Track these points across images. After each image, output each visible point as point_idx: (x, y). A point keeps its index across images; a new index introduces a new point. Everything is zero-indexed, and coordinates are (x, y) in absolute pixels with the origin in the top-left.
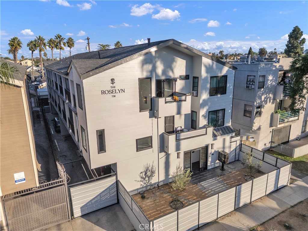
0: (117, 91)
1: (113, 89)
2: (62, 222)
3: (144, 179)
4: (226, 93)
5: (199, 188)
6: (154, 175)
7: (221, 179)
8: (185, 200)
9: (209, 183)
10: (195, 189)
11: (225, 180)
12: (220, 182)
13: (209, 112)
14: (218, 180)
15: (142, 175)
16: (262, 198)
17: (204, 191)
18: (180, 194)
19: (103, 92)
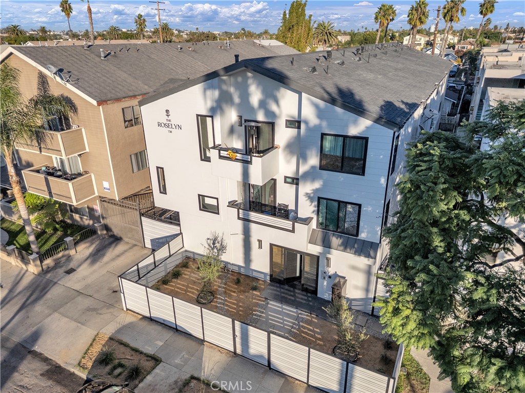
0: (174, 127)
1: (169, 122)
2: (138, 244)
4: (365, 175)
5: (260, 302)
6: (224, 251)
7: (305, 317)
8: (222, 299)
9: (281, 308)
10: (255, 299)
11: (308, 322)
12: (297, 318)
13: (319, 198)
14: (301, 314)
15: (209, 241)
16: (297, 381)
17: (257, 309)
18: (231, 291)
19: (159, 125)
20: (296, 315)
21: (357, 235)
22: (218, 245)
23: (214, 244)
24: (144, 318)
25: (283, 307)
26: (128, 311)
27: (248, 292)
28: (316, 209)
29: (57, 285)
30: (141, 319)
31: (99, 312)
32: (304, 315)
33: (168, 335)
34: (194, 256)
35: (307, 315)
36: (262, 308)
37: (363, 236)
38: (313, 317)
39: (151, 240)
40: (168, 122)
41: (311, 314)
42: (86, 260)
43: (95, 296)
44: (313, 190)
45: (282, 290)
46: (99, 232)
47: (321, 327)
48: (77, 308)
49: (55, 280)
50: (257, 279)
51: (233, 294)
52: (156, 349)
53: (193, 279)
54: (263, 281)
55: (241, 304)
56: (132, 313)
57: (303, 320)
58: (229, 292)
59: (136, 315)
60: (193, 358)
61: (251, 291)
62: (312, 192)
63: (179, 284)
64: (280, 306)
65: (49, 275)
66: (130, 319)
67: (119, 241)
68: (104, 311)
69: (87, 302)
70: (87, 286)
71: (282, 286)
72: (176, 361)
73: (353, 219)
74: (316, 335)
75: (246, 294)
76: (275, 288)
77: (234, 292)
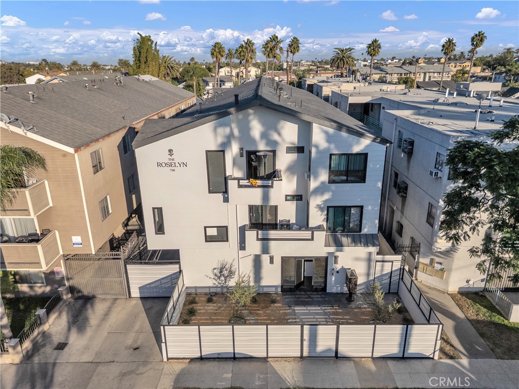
0: (177, 165)
1: (172, 161)
2: (120, 297)
3: (219, 278)
4: (366, 182)
5: (286, 311)
6: (233, 276)
7: (330, 310)
8: (253, 320)
9: (307, 310)
10: (281, 310)
11: (334, 314)
12: (325, 314)
13: (328, 207)
14: (325, 309)
15: (215, 271)
16: (363, 359)
17: (289, 317)
18: (255, 310)
19: (159, 165)
20: (322, 311)
21: (360, 231)
22: (226, 273)
23: (221, 272)
24: (192, 360)
25: (308, 308)
26: (170, 360)
27: (270, 306)
28: (326, 217)
29: (58, 366)
30: (190, 362)
31: (137, 372)
32: (329, 309)
33: (229, 366)
34: (196, 290)
35: (331, 309)
36: (291, 315)
37: (365, 231)
38: (336, 309)
39: (139, 288)
40: (170, 162)
41: (332, 307)
42: (69, 329)
43: (117, 360)
44: (323, 201)
45: (297, 296)
46: (65, 297)
47: (347, 314)
48: (108, 378)
49: (52, 361)
50: (269, 294)
51: (258, 312)
52: (230, 382)
53: (211, 311)
54: (275, 294)
55: (272, 318)
56: (175, 360)
57: (330, 314)
58: (254, 312)
59: (182, 360)
60: (269, 375)
61: (272, 305)
62: (322, 203)
63: (201, 319)
64: (305, 308)
65: (36, 359)
66: (178, 367)
67: (91, 301)
68: (142, 369)
69: (115, 369)
70: (98, 354)
71: (294, 293)
72: (257, 384)
73: (356, 219)
74: (349, 321)
75: (270, 308)
76: (290, 296)
77: (259, 310)
